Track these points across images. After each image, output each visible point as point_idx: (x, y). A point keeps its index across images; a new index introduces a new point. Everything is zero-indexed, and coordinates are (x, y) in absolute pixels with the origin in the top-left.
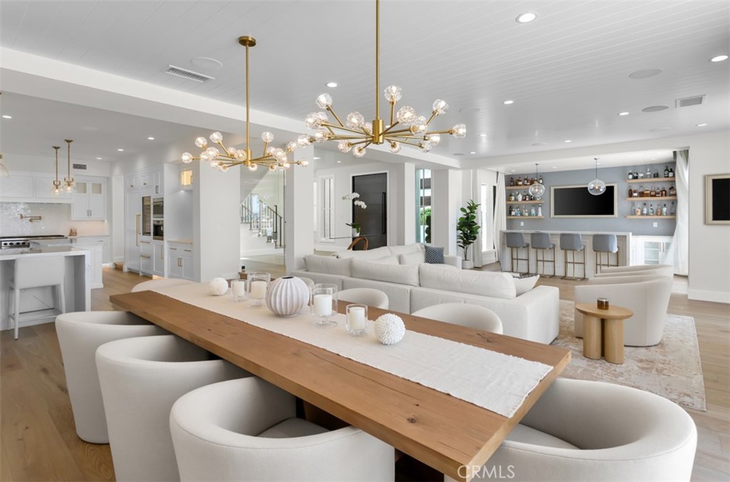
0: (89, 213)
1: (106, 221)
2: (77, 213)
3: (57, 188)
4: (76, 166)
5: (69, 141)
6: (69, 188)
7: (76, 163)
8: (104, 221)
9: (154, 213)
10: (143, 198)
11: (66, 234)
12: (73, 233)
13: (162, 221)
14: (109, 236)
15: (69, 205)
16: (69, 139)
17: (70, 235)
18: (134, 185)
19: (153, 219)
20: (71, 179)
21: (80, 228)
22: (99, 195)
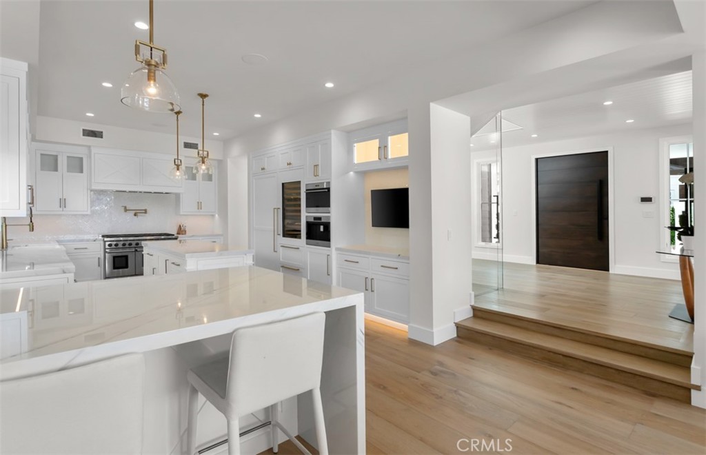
0: (199, 205)
1: (217, 215)
2: (187, 206)
3: (178, 169)
4: (187, 145)
5: (203, 96)
6: (178, 173)
7: (186, 141)
8: (213, 216)
9: (308, 206)
10: (283, 184)
11: (174, 232)
12: (181, 231)
13: (329, 217)
14: (222, 235)
15: (177, 196)
16: (204, 93)
17: (178, 234)
18: (266, 168)
19: (306, 214)
20: (205, 153)
21: (189, 224)
22: (210, 182)
